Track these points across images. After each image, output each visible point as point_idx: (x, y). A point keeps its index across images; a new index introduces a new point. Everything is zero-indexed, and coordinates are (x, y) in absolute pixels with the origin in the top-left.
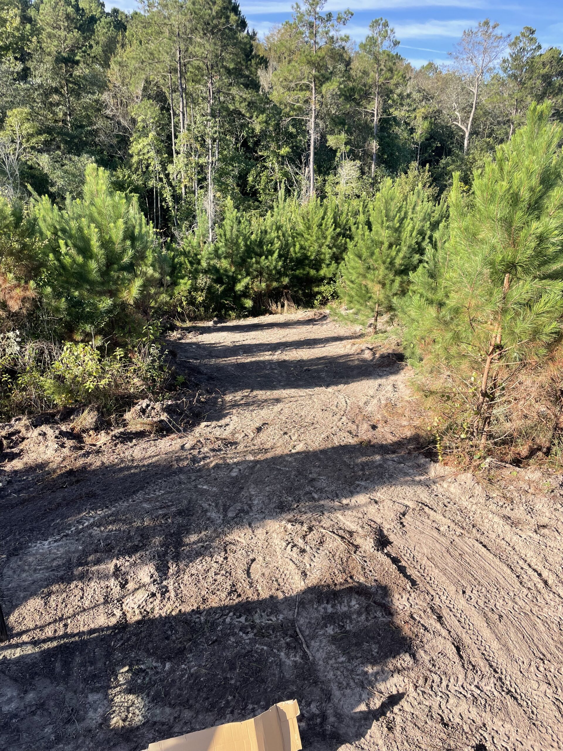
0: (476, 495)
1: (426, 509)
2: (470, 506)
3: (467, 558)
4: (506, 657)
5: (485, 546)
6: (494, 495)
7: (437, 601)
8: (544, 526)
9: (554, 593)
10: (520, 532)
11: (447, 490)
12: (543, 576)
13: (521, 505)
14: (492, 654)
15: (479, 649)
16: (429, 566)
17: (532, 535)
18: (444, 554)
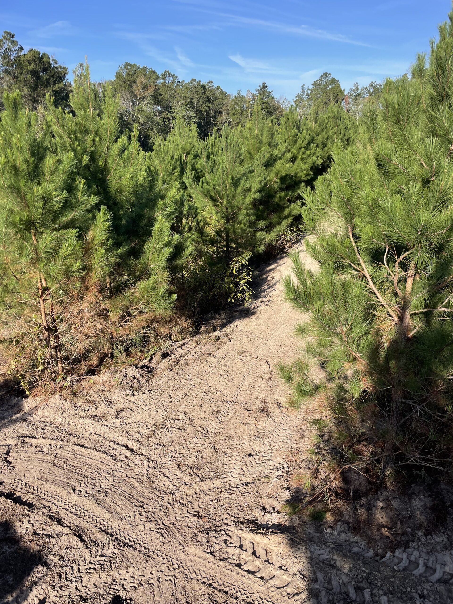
0: (66, 410)
1: (27, 440)
2: (64, 420)
3: (71, 462)
4: (117, 520)
5: (82, 446)
6: (80, 404)
7: (54, 509)
8: (121, 411)
9: (139, 455)
10: (106, 423)
11: (43, 416)
12: (129, 446)
13: (102, 402)
14: (106, 525)
15: (96, 527)
16: (40, 485)
17: (114, 421)
18: (51, 469)
